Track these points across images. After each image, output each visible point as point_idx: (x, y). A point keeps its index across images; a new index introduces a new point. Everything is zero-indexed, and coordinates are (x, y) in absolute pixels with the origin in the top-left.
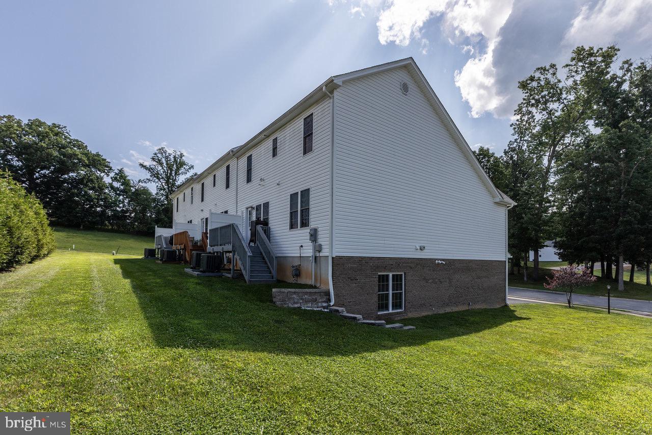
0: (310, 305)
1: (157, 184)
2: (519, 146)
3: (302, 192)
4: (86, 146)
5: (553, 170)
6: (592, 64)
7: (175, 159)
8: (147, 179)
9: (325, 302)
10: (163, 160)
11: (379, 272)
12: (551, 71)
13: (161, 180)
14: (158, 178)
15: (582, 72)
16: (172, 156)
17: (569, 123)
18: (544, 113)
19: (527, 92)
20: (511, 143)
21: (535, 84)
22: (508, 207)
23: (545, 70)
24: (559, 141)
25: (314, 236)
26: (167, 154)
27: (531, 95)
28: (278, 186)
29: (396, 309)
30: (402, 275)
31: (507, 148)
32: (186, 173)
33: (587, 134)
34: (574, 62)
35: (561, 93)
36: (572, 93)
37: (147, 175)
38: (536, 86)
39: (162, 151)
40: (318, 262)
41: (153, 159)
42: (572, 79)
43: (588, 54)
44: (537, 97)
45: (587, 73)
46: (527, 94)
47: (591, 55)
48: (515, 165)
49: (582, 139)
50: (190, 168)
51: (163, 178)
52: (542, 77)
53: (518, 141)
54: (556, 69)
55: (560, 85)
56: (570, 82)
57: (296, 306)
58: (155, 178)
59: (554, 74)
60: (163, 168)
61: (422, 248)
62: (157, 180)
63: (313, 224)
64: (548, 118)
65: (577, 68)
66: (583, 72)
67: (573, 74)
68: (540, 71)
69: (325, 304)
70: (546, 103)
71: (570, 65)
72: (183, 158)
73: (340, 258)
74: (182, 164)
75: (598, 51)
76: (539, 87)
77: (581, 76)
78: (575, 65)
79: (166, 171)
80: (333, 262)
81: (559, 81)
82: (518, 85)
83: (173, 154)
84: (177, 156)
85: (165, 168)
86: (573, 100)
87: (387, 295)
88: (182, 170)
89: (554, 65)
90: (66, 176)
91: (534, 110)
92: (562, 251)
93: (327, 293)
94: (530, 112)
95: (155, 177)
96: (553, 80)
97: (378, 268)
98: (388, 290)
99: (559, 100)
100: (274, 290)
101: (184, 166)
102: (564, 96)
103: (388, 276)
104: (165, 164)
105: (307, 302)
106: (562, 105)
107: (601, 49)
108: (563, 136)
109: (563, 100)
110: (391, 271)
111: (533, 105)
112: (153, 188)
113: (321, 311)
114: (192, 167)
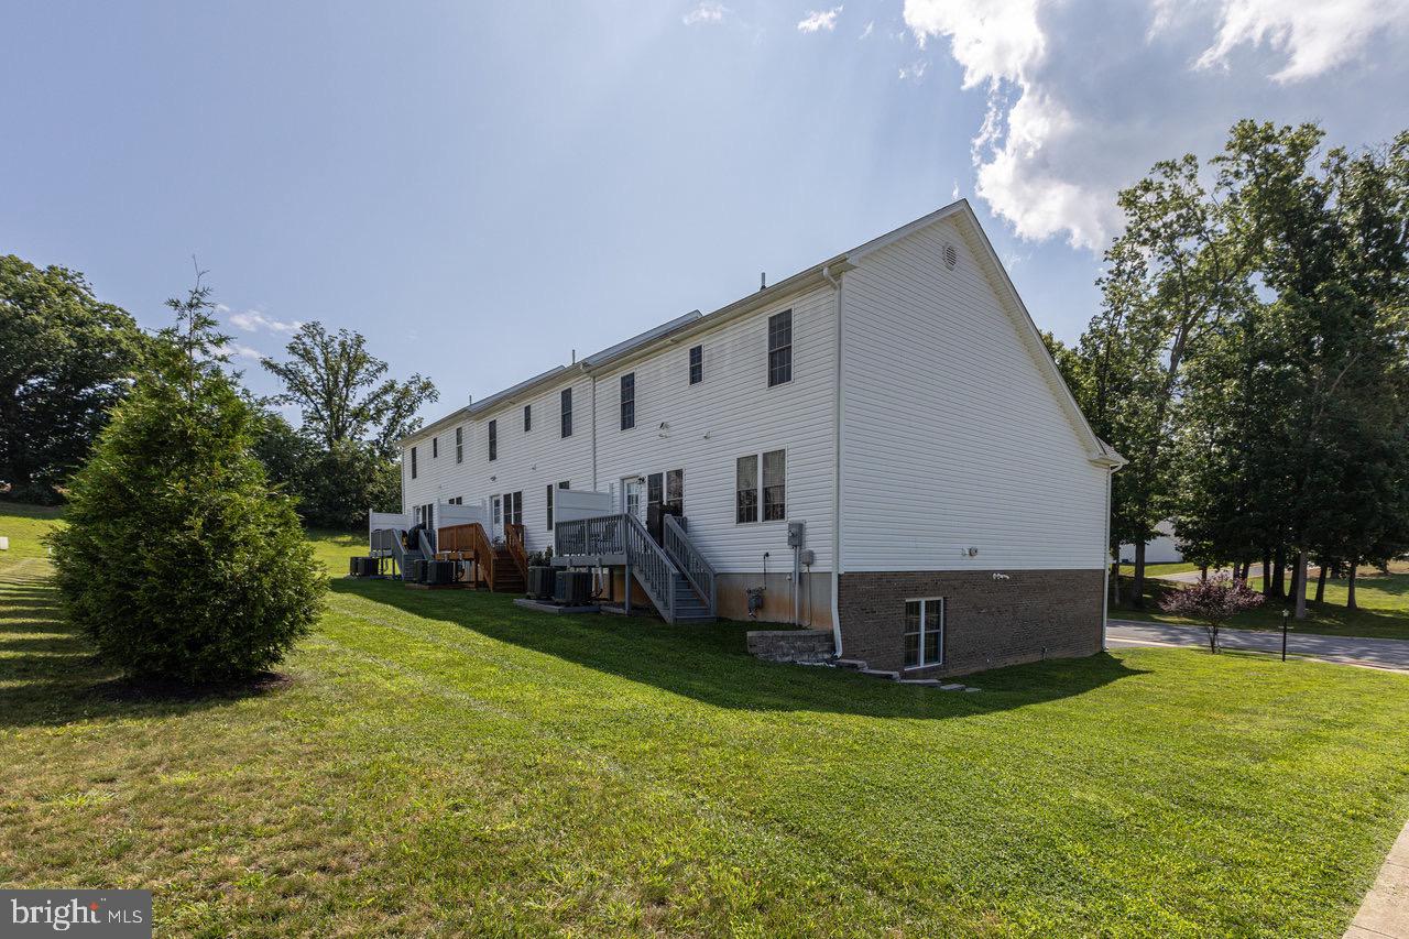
0: (806, 657)
1: (305, 407)
2: (1112, 326)
3: (765, 455)
4: (133, 320)
5: (1180, 379)
6: (1267, 158)
7: (344, 349)
8: (281, 396)
9: (827, 652)
10: (317, 352)
11: (907, 597)
12: (1185, 171)
13: (314, 397)
14: (306, 393)
15: (1247, 175)
16: (337, 341)
17: (1215, 282)
18: (1168, 259)
19: (1135, 214)
20: (1095, 320)
21: (1151, 198)
22: (1112, 468)
23: (1173, 167)
24: (1195, 319)
25: (797, 536)
26: (326, 339)
27: (1142, 220)
28: (705, 441)
29: (931, 662)
30: (939, 601)
31: (1088, 331)
32: (371, 381)
33: (1251, 305)
34: (1232, 153)
35: (1204, 219)
36: (1225, 219)
37: (280, 386)
38: (1154, 201)
39: (313, 329)
40: (805, 582)
41: (292, 349)
42: (1227, 190)
43: (1263, 139)
44: (1154, 225)
45: (1257, 176)
46: (1134, 219)
47: (1268, 139)
48: (1103, 367)
49: (1240, 315)
50: (379, 370)
51: (316, 392)
52: (1167, 183)
53: (1111, 316)
54: (1197, 167)
55: (1203, 201)
56: (1223, 198)
57: (787, 659)
58: (298, 394)
59: (1192, 176)
60: (316, 371)
61: (972, 553)
62: (304, 398)
63: (793, 514)
64: (1174, 271)
65: (1238, 165)
66: (1251, 174)
67: (1230, 178)
68: (1162, 171)
69: (827, 656)
70: (1171, 238)
71: (1224, 159)
72: (363, 346)
73: (850, 575)
74: (360, 360)
75: (1282, 133)
76: (1159, 203)
77: (1246, 182)
78: (1234, 159)
79: (325, 377)
80: (839, 583)
81: (1201, 193)
82: (1118, 199)
83: (341, 338)
84: (349, 342)
85: (323, 371)
86: (1226, 235)
87: (918, 636)
88: (362, 374)
89: (1193, 158)
90: (90, 391)
91: (1145, 251)
92: (1190, 542)
93: (830, 637)
94: (1137, 255)
95: (299, 390)
96: (1188, 191)
97: (906, 591)
98: (918, 629)
99: (1198, 232)
100: (750, 634)
101: (366, 366)
102: (1209, 224)
103: (918, 604)
104: (321, 361)
105: (801, 652)
106: (1204, 245)
107: (1289, 129)
108: (1204, 309)
109: (1207, 233)
110: (923, 595)
111: (1145, 242)
112: (294, 416)
113: (823, 667)
114: (385, 366)
